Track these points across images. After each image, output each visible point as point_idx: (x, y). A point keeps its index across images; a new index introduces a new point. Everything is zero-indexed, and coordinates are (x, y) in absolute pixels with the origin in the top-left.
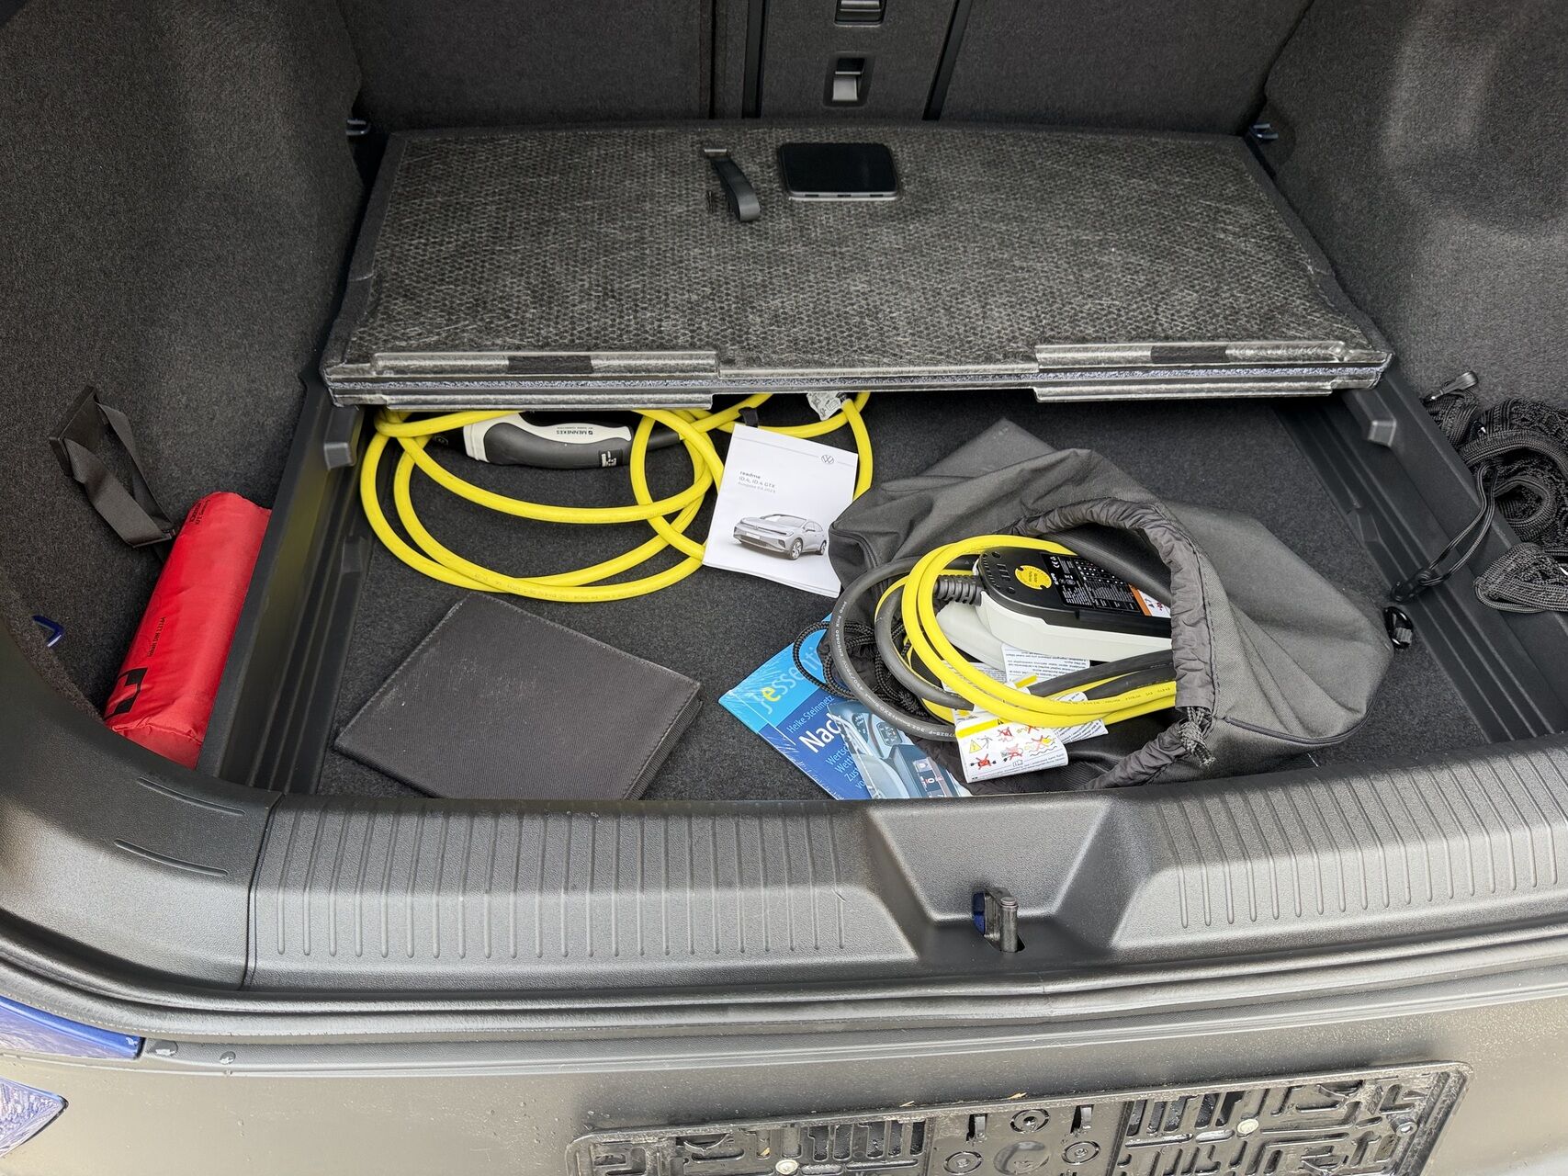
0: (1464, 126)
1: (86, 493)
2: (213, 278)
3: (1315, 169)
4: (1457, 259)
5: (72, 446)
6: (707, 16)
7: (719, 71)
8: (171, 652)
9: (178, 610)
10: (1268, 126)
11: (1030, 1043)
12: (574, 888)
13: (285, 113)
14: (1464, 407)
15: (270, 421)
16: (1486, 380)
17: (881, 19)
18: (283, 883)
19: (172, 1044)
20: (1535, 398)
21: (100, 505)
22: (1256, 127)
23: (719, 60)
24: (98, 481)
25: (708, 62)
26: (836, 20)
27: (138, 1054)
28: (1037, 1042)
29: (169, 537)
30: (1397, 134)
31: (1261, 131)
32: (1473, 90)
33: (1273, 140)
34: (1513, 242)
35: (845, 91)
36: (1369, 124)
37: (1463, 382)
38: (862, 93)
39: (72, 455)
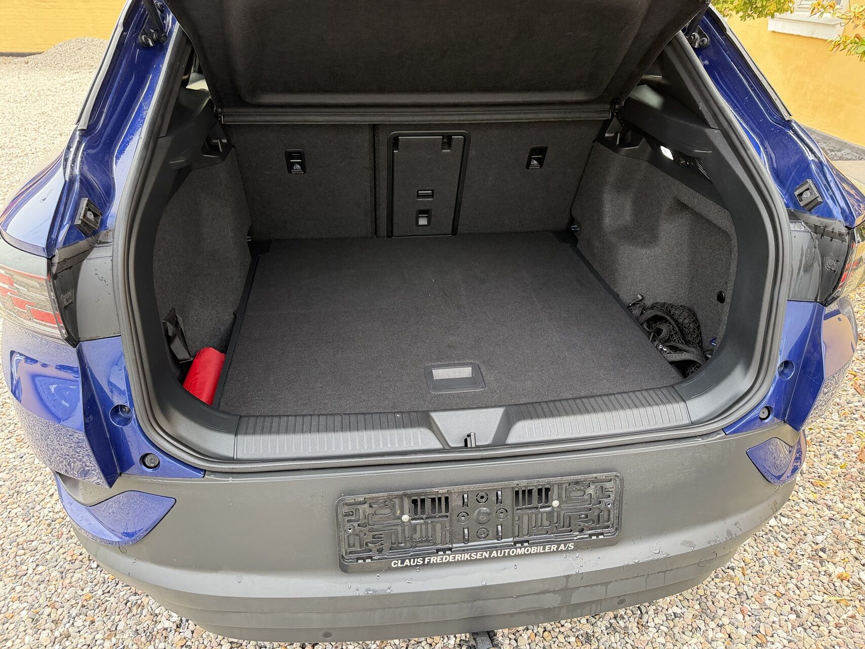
0: (627, 217)
1: (170, 340)
2: (207, 280)
3: (588, 237)
4: (629, 258)
5: (168, 324)
6: (373, 198)
7: (378, 216)
8: (195, 391)
9: (196, 379)
10: (576, 226)
11: (478, 465)
12: (337, 431)
13: (232, 229)
14: (640, 307)
15: (222, 328)
16: (647, 297)
17: (433, 197)
18: (246, 433)
19: (213, 472)
20: (663, 301)
21: (172, 347)
22: (572, 227)
23: (378, 212)
24: (174, 336)
25: (373, 213)
26: (417, 198)
27: (203, 477)
28: (480, 465)
29: (192, 359)
30: (608, 221)
31: (574, 228)
32: (628, 207)
33: (577, 231)
34: (644, 251)
35: (423, 221)
36: (599, 220)
37: (638, 298)
38: (429, 222)
39: (168, 328)
